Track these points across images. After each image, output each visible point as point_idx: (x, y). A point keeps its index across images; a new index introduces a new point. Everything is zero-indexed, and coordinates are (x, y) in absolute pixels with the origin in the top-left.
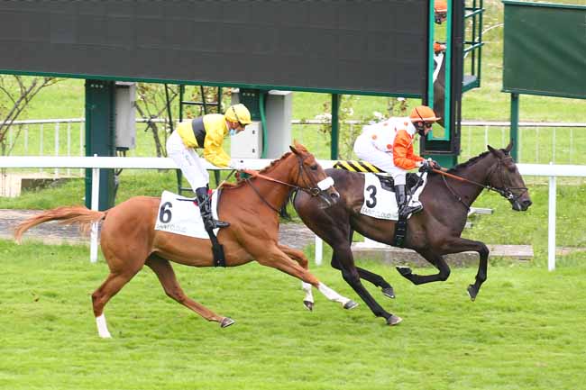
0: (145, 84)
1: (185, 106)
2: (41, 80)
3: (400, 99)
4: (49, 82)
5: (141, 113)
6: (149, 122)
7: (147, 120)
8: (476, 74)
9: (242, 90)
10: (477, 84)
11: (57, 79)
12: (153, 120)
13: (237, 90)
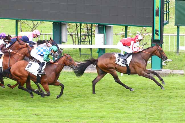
0: (70, 23)
1: (81, 29)
2: (39, 22)
3: (144, 27)
4: (42, 23)
5: (68, 32)
6: (71, 34)
7: (70, 34)
8: (167, 20)
9: (99, 25)
10: (167, 23)
11: (44, 22)
12: (72, 34)
13: (97, 25)
